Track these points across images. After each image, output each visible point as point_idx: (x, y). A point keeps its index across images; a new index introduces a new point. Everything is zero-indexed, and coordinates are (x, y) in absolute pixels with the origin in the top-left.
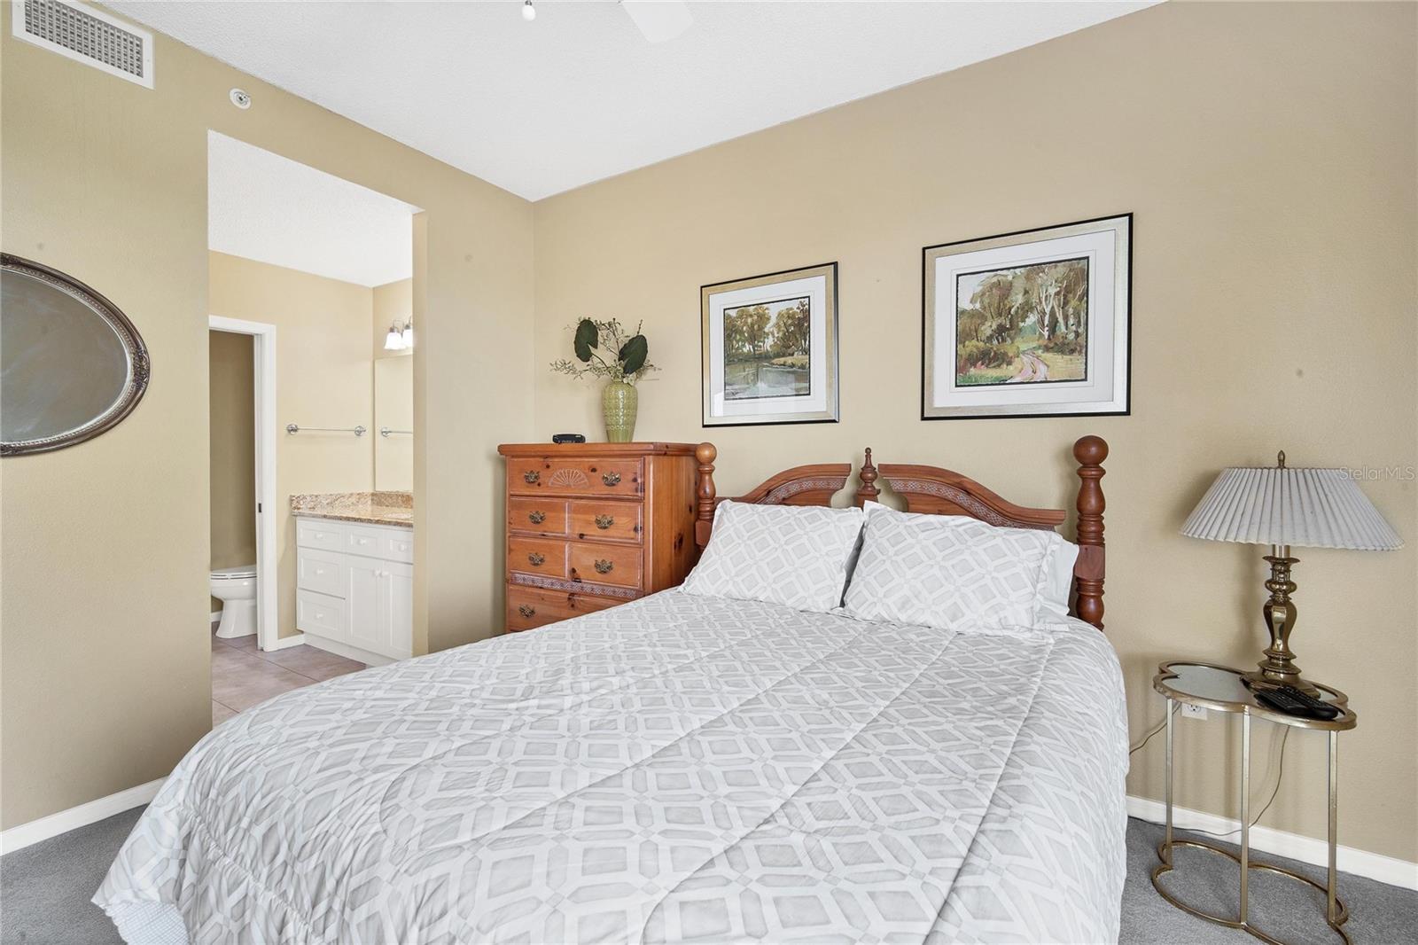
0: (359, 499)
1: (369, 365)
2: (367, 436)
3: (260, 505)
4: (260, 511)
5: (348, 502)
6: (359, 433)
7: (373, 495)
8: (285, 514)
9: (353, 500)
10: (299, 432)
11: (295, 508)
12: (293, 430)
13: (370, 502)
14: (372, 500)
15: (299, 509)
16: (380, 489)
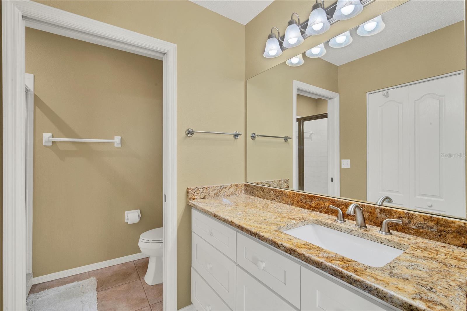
0: (236, 189)
1: (243, 84)
2: (241, 138)
3: (165, 195)
4: (165, 201)
5: (229, 192)
6: (236, 136)
7: (246, 185)
8: (183, 206)
9: (232, 190)
10: (195, 135)
11: (191, 199)
12: (191, 133)
13: (243, 192)
14: (245, 190)
15: (193, 199)
16: (251, 181)
